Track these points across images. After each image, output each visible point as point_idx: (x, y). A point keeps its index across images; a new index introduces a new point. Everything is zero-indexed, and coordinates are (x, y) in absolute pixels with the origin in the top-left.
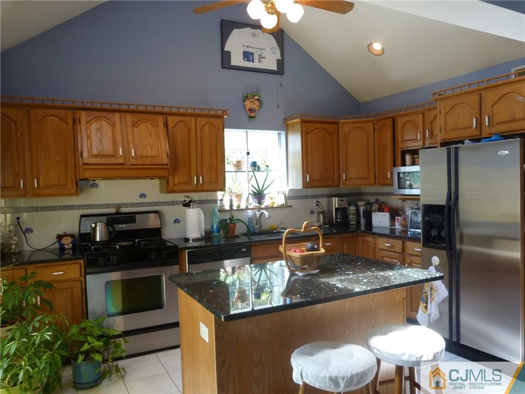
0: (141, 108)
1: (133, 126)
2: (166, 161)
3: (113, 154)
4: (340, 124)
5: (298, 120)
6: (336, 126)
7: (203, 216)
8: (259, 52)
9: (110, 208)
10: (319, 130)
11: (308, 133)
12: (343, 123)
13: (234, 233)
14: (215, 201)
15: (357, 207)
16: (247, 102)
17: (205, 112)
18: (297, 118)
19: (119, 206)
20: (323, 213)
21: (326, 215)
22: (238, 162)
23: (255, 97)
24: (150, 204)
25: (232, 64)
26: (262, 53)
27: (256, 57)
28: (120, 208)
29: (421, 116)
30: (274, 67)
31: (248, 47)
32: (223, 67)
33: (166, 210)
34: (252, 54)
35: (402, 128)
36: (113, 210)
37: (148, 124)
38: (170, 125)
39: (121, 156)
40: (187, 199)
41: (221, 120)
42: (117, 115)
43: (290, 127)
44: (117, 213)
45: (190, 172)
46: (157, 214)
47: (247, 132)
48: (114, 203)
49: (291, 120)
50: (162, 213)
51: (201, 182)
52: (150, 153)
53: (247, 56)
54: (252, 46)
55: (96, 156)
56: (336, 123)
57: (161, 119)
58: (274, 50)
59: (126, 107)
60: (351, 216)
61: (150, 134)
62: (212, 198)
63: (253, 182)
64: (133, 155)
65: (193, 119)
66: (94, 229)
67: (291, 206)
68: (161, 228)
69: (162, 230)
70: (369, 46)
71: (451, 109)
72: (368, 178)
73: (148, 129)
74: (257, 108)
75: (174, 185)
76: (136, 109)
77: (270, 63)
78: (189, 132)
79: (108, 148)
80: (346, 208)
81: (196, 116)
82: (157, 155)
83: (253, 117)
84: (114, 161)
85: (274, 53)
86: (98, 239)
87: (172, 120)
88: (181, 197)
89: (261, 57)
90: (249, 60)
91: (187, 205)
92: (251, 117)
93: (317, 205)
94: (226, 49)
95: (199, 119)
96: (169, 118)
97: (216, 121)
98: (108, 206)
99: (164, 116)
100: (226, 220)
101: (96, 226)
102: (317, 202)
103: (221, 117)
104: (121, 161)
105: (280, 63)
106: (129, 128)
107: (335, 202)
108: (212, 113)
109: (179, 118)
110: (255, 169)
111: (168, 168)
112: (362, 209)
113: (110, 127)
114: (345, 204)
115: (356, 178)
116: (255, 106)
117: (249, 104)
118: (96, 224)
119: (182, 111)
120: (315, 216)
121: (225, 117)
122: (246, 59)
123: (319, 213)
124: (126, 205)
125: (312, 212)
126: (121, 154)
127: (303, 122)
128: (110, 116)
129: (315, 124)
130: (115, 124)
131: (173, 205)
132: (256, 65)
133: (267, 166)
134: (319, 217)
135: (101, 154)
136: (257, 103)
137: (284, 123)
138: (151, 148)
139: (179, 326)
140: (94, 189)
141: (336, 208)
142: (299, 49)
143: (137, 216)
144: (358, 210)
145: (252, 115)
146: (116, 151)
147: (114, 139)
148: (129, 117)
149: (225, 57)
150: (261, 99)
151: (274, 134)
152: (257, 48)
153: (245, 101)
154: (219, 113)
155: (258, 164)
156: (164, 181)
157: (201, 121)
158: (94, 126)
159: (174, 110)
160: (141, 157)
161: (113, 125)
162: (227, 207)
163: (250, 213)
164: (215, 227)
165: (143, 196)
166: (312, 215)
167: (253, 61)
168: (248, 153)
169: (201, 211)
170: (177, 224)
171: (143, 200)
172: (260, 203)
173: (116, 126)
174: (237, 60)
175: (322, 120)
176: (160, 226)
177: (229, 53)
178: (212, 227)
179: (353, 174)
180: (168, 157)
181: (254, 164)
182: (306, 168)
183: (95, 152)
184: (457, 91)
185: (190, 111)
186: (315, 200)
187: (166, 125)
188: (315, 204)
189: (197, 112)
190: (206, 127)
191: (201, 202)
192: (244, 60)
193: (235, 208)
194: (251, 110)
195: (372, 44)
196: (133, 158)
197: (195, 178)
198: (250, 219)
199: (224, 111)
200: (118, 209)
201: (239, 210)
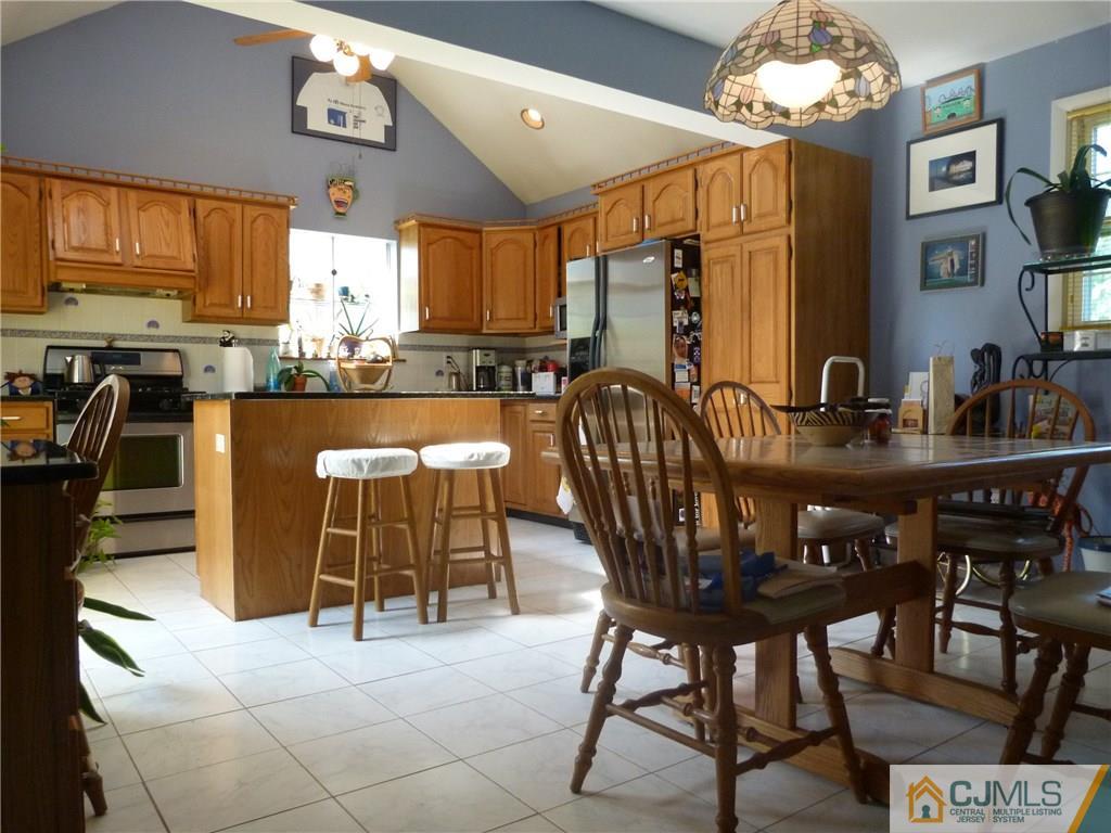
0: (153, 183)
1: (139, 209)
2: (190, 265)
3: (105, 248)
4: (484, 234)
5: (414, 222)
6: (477, 235)
7: (252, 361)
8: (356, 111)
9: (97, 339)
10: (449, 240)
11: (429, 244)
12: (488, 232)
13: (304, 389)
14: (275, 343)
15: (514, 367)
16: (332, 190)
17: (258, 197)
18: (413, 218)
19: (112, 338)
20: (457, 374)
21: (462, 379)
22: (318, 285)
23: (347, 183)
24: (166, 338)
25: (309, 127)
26: (360, 113)
27: (350, 120)
28: (113, 340)
29: (591, 221)
30: (380, 138)
31: (336, 102)
32: (293, 132)
33: (193, 351)
34: (343, 114)
35: (570, 240)
36: (103, 344)
37: (164, 209)
38: (201, 213)
39: (117, 252)
40: (227, 334)
41: (284, 211)
42: (114, 190)
43: (403, 233)
44: (109, 348)
45: (231, 287)
46: (177, 354)
47: (333, 238)
48: (104, 331)
49: (404, 221)
50: (185, 354)
51: (249, 305)
52: (165, 251)
53: (335, 116)
54: (344, 102)
55: (76, 249)
56: (479, 232)
57: (184, 203)
58: (380, 110)
59: (127, 180)
60: (503, 382)
61: (167, 224)
62: (271, 337)
63: (343, 319)
64: (138, 252)
65: (238, 207)
66: (70, 366)
67: (404, 361)
68: (181, 377)
69: (184, 380)
70: (523, 112)
71: (612, 207)
72: (525, 319)
73: (162, 215)
74: (350, 201)
75: (204, 306)
76: (145, 184)
77: (374, 131)
78: (231, 226)
79: (96, 239)
80: (493, 368)
81: (245, 202)
82: (175, 254)
83: (343, 214)
84: (105, 258)
85: (380, 115)
86: (76, 380)
87: (203, 206)
88: (218, 331)
89: (358, 121)
90: (337, 124)
91: (226, 343)
92: (338, 213)
93: (449, 362)
94: (299, 103)
95: (248, 208)
96: (200, 202)
97: (276, 213)
98: (95, 336)
99: (190, 198)
100: (290, 369)
101: (72, 361)
102: (448, 357)
103: (284, 207)
104: (118, 260)
105: (391, 132)
106: (133, 211)
107: (477, 358)
108: (270, 199)
109: (215, 204)
110: (346, 299)
111: (194, 277)
112: (519, 370)
113: (101, 207)
114: (491, 360)
115: (507, 319)
116: (347, 196)
117: (336, 194)
118: (73, 357)
119: (220, 192)
120: (445, 378)
121: (292, 207)
122: (332, 121)
123: (451, 374)
124: (124, 337)
125: (439, 373)
126: (118, 248)
127: (423, 225)
128: (102, 191)
129: (444, 231)
130: (109, 204)
131: (204, 342)
132: (348, 131)
133: (367, 296)
134: (450, 380)
135: (86, 246)
136: (349, 193)
137: (396, 229)
138: (168, 245)
139: (194, 517)
140: (71, 308)
141: (477, 368)
142: (425, 113)
143: (142, 353)
144: (514, 373)
145: (341, 210)
146: (110, 245)
147: (107, 226)
148: (132, 194)
149: (298, 116)
150: (358, 187)
151: (379, 244)
152: (352, 106)
153: (329, 187)
154: (282, 200)
155: (351, 292)
156: (190, 303)
157: (251, 211)
158: (73, 204)
159: (207, 190)
160: (150, 256)
161: (107, 205)
162: (295, 354)
163: (333, 365)
164: (272, 380)
165: (153, 324)
166: (440, 377)
167: (345, 126)
168: (334, 273)
169: (249, 352)
170: (209, 374)
171: (153, 331)
172: (352, 352)
173: (111, 207)
174: (317, 121)
175: (455, 224)
176: (180, 373)
177: (304, 110)
178: (268, 381)
179: (501, 313)
180: (194, 261)
181: (345, 291)
182: (426, 298)
183: (75, 243)
184: (619, 182)
185: (233, 194)
186: (445, 354)
187: (193, 212)
188: (445, 360)
189: (246, 196)
190: (260, 221)
191: (250, 343)
192: (329, 122)
193: (309, 356)
194: (339, 203)
195: (527, 110)
196: (138, 256)
197: (240, 298)
198: (333, 375)
199: (291, 199)
200: (110, 342)
201: (316, 358)
